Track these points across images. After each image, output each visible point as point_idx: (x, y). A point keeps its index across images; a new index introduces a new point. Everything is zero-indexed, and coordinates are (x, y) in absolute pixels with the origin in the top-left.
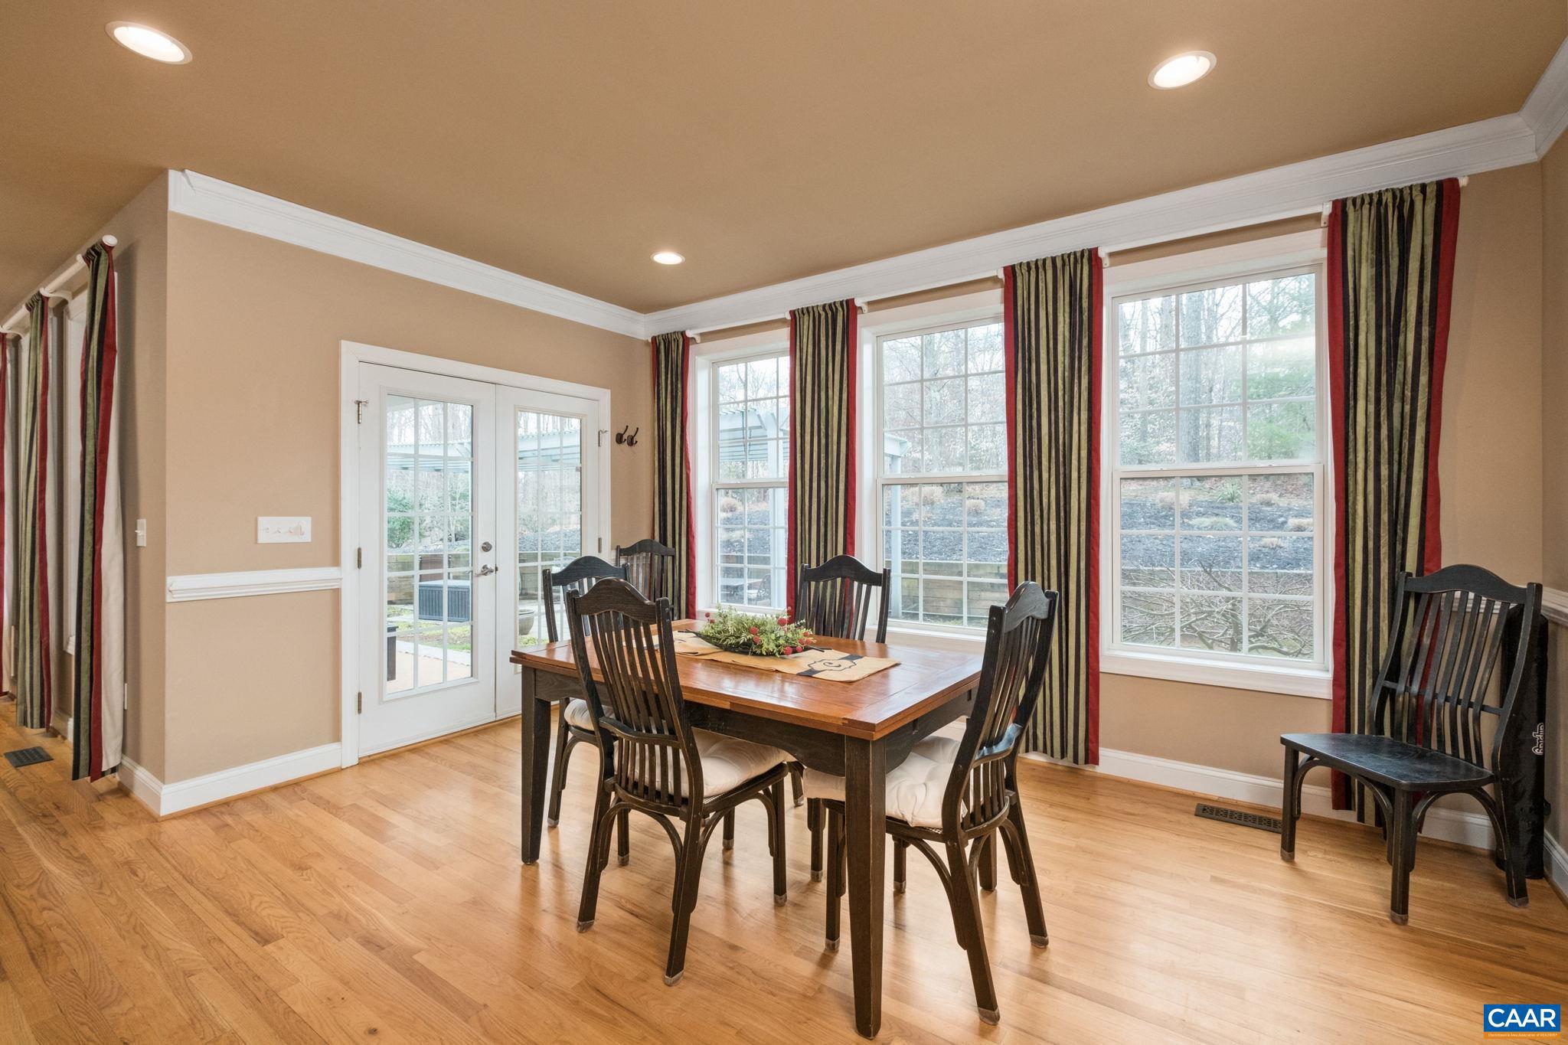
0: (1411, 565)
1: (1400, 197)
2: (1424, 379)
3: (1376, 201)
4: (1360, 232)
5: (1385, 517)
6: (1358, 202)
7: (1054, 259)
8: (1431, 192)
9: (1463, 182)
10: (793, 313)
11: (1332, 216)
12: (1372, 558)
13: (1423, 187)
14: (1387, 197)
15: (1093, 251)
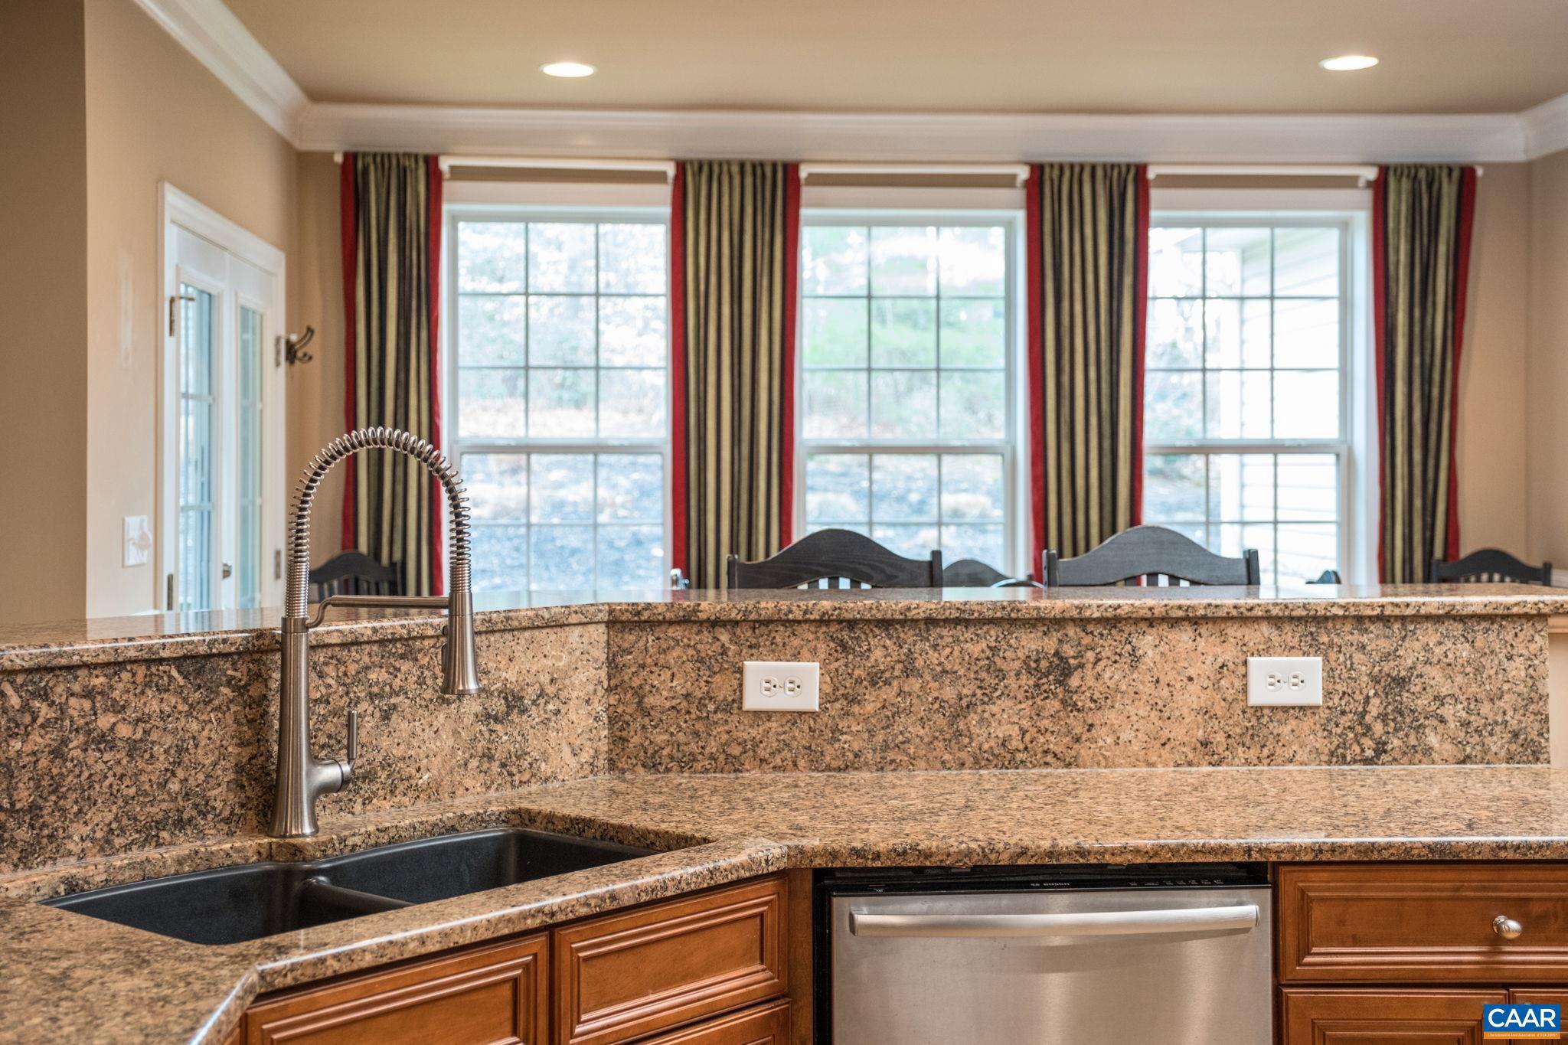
1: (1432, 175)
4: (1399, 205)
5: (1418, 503)
6: (1398, 173)
9: (1479, 172)
10: (679, 165)
13: (1450, 170)
14: (1422, 174)
15: (1141, 170)
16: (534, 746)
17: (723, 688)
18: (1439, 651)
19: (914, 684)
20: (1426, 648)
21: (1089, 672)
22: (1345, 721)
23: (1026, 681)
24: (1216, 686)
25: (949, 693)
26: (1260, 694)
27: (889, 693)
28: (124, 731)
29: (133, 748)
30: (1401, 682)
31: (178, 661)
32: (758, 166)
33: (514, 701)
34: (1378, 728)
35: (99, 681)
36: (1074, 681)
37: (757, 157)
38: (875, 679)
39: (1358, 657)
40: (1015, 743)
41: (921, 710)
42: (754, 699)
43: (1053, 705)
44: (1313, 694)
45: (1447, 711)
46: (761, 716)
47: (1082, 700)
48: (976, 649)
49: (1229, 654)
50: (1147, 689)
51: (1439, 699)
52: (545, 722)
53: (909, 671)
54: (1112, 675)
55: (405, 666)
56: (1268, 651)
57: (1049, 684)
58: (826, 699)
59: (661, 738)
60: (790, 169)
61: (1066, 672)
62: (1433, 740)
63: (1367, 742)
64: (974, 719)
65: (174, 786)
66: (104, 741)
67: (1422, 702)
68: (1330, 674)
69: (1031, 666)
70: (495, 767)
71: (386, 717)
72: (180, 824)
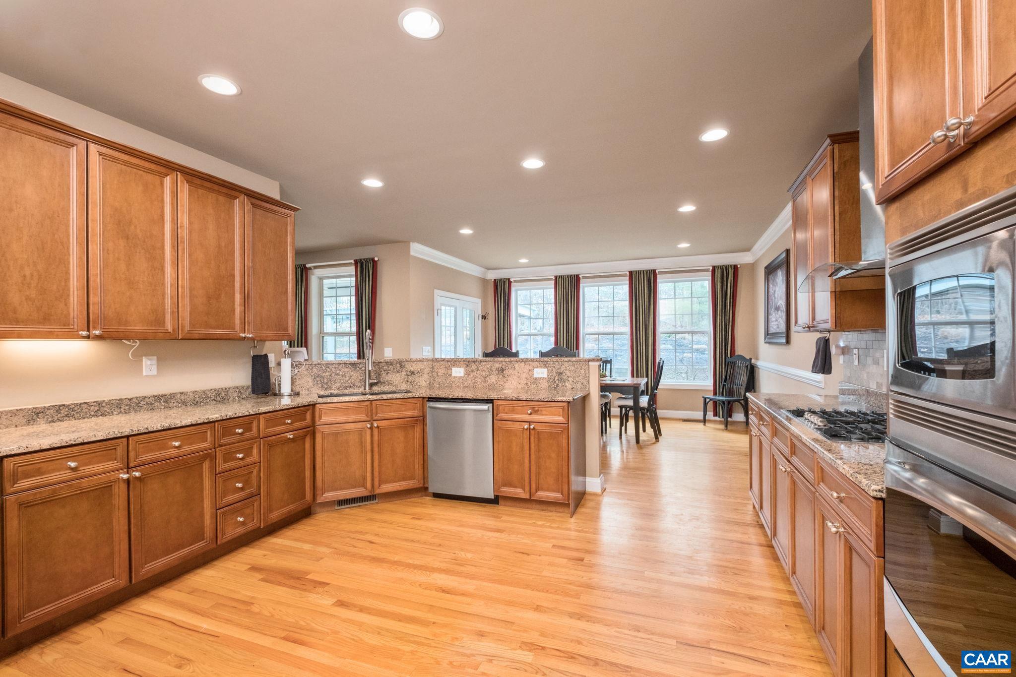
0: (729, 356)
1: (726, 267)
2: (731, 311)
3: (721, 267)
4: (718, 274)
5: (724, 344)
6: (718, 267)
7: (643, 271)
8: (733, 267)
9: (739, 266)
10: (556, 277)
11: (712, 270)
12: (721, 353)
13: (731, 266)
14: (724, 267)
15: (654, 271)
16: (417, 380)
17: (449, 372)
18: (568, 368)
19: (478, 372)
20: (566, 367)
21: (507, 371)
22: (551, 380)
23: (497, 372)
24: (528, 374)
25: (484, 374)
26: (536, 376)
27: (474, 374)
28: (341, 373)
29: (342, 376)
30: (561, 373)
31: (350, 364)
32: (571, 276)
33: (412, 373)
34: (557, 382)
35: (337, 366)
36: (504, 372)
37: (571, 274)
38: (472, 371)
39: (553, 369)
40: (495, 383)
41: (479, 377)
42: (454, 374)
43: (501, 376)
44: (545, 376)
45: (569, 379)
46: (455, 377)
47: (506, 376)
48: (488, 366)
49: (531, 368)
50: (517, 374)
51: (568, 377)
52: (419, 377)
53: (478, 370)
54: (511, 371)
55: (391, 366)
56: (537, 367)
57: (500, 372)
58: (465, 375)
59: (440, 380)
60: (578, 276)
61: (503, 371)
62: (567, 384)
63: (555, 384)
64: (488, 378)
65: (349, 381)
66: (338, 374)
67: (565, 377)
68: (548, 372)
69: (497, 369)
70: (409, 383)
71: (387, 374)
72: (350, 387)
